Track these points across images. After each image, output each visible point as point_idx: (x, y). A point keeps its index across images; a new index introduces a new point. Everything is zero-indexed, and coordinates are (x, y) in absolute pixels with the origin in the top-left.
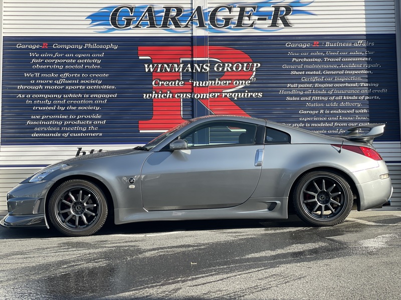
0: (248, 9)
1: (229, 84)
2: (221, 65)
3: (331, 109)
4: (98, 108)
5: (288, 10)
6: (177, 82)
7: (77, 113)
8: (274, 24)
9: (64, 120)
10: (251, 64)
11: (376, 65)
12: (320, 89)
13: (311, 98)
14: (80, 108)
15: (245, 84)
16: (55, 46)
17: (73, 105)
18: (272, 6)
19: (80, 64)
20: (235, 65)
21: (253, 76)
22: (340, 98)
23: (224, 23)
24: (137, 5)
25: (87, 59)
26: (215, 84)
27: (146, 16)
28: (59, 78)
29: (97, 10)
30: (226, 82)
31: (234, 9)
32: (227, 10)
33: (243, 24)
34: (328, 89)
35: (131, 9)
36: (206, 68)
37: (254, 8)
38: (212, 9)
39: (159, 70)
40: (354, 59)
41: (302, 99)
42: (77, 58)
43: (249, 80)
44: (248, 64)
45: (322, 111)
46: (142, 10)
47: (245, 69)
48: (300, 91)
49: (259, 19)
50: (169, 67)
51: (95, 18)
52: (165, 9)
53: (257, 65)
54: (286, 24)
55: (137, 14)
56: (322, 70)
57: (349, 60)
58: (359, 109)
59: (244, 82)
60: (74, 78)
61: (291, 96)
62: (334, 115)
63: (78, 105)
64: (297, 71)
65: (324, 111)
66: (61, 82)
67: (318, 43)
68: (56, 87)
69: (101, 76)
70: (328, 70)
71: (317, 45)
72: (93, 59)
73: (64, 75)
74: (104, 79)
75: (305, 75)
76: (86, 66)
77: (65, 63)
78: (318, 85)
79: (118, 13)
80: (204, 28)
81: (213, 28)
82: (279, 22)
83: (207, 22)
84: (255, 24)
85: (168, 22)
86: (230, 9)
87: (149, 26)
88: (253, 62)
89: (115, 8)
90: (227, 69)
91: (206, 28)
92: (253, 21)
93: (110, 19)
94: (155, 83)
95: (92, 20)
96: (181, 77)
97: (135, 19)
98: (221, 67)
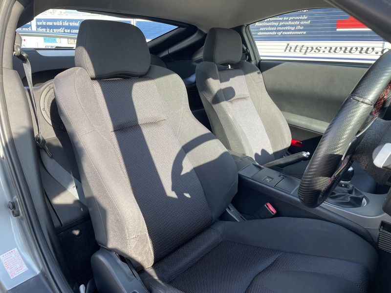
9: (279, 21)
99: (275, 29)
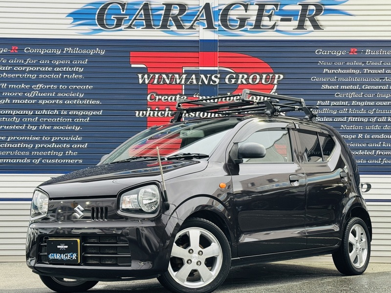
0: (268, 7)
3: (371, 133)
4: (78, 129)
5: (319, 9)
6: (178, 96)
7: (52, 133)
8: (301, 26)
9: (35, 142)
10: (271, 75)
12: (358, 107)
13: (347, 119)
14: (55, 128)
16: (27, 50)
17: (47, 124)
18: (298, 3)
19: (58, 73)
21: (273, 91)
22: (384, 119)
23: (238, 24)
25: (67, 67)
27: (141, 14)
28: (31, 89)
29: (81, 6)
31: (250, 7)
32: (242, 8)
33: (263, 26)
34: (367, 108)
35: (123, 5)
36: (215, 79)
37: (276, 5)
38: (223, 7)
41: (336, 120)
42: (54, 66)
45: (360, 136)
46: (136, 7)
48: (333, 109)
49: (282, 20)
50: (168, 78)
51: (78, 16)
52: (165, 6)
53: (279, 77)
54: (316, 26)
55: (129, 12)
56: (361, 84)
59: (262, 97)
60: (49, 90)
61: (322, 116)
62: (376, 141)
63: (53, 124)
64: (329, 84)
65: (363, 136)
66: (32, 95)
67: (356, 50)
68: (27, 102)
69: (83, 88)
70: (369, 84)
71: (355, 53)
72: (74, 67)
73: (38, 86)
74: (86, 92)
75: (339, 89)
76: (65, 76)
77: (39, 70)
78: (356, 103)
79: (107, 10)
80: (213, 30)
81: (225, 31)
82: (308, 23)
83: (217, 23)
84: (277, 26)
85: (169, 22)
86: (246, 7)
87: (145, 27)
88: (274, 73)
89: (103, 3)
90: (242, 81)
91: (215, 30)
92: (274, 22)
93: (96, 18)
94: (150, 98)
95: (74, 19)
96: (183, 91)
97: (127, 18)
98: (234, 78)
99: (28, 153)
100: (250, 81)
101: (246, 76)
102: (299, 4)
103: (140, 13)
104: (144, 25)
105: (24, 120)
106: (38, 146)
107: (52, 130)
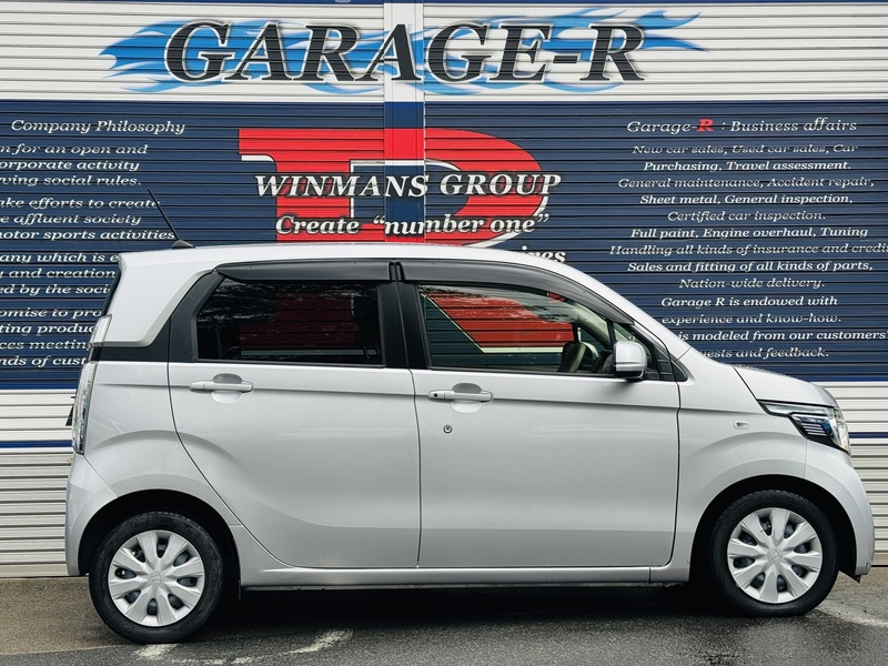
0: (528, 34)
1: (479, 227)
2: (459, 177)
3: (742, 294)
5: (634, 36)
6: (341, 222)
7: (72, 302)
8: (597, 73)
9: (36, 322)
10: (535, 176)
11: (861, 182)
12: (716, 242)
13: (693, 267)
14: (80, 290)
15: (521, 228)
16: (18, 125)
17: (62, 282)
18: (591, 25)
19: (84, 173)
20: (495, 180)
21: (541, 209)
22: (769, 266)
23: (466, 69)
24: (237, 21)
25: (103, 161)
26: (441, 228)
27: (262, 49)
28: (26, 210)
29: (132, 32)
30: (472, 224)
31: (491, 34)
32: (474, 34)
33: (518, 72)
34: (735, 242)
35: (222, 29)
36: (419, 186)
37: (545, 30)
38: (434, 34)
39: (293, 192)
40: (804, 166)
41: (671, 268)
42: (76, 159)
43: (531, 217)
44: (530, 176)
45: (720, 301)
46: (250, 33)
47: (520, 189)
48: (665, 246)
49: (557, 60)
50: (320, 184)
51: (126, 52)
52: (311, 32)
53: (552, 180)
54: (629, 73)
55: (236, 44)
56: (721, 195)
57: (791, 166)
58: (817, 295)
59: (518, 223)
60: (66, 211)
61: (641, 260)
62: (754, 311)
63: (74, 283)
64: (657, 195)
65: (727, 302)
66: (30, 221)
67: (711, 122)
68: (19, 235)
69: (139, 205)
70: (739, 194)
71: (709, 129)
72: (118, 161)
73: (41, 202)
74: (146, 214)
75: (677, 206)
76: (99, 180)
77: (44, 170)
78: (712, 233)
79: (188, 40)
80: (414, 81)
81: (438, 83)
82: (611, 66)
83: (422, 67)
84: (547, 72)
85: (320, 65)
86: (482, 33)
87: (270, 75)
88: (542, 173)
89: (180, 26)
90: (474, 189)
91: (418, 81)
92: (542, 64)
93: (165, 57)
94: (283, 225)
95: (118, 58)
96: (352, 210)
97: (232, 58)
98: (458, 183)
100: (493, 189)
101: (483, 179)
102: (593, 27)
103: (259, 47)
104: (266, 72)
105: (13, 275)
106: (43, 329)
107: (72, 296)
